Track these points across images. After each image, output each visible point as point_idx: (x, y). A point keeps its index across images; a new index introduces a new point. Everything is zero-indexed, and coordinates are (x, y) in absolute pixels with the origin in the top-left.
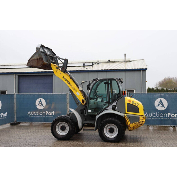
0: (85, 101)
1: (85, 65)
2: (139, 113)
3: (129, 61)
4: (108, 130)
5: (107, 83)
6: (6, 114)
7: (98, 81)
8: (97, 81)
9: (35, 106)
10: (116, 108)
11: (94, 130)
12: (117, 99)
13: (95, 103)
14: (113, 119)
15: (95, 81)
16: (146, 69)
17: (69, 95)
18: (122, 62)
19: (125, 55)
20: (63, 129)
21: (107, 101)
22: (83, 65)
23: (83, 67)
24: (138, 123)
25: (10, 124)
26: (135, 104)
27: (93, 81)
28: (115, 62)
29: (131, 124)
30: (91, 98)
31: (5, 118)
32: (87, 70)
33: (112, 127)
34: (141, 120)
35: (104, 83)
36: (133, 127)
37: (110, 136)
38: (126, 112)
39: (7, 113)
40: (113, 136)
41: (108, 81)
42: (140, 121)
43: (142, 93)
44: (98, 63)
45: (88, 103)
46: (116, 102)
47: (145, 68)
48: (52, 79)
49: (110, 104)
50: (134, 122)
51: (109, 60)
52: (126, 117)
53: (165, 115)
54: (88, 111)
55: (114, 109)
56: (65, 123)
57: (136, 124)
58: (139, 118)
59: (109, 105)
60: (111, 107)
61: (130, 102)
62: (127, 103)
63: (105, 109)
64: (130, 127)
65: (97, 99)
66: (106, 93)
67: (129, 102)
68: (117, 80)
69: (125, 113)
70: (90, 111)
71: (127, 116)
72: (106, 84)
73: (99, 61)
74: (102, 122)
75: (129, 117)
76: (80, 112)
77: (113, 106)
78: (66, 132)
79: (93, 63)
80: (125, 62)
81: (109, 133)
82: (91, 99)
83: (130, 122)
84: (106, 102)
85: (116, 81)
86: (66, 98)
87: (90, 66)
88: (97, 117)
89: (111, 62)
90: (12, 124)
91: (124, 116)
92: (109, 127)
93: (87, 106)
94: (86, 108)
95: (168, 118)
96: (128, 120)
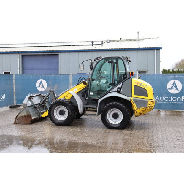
0: (86, 83)
1: (94, 44)
2: (147, 96)
3: (143, 39)
4: (111, 115)
5: (112, 62)
6: (3, 96)
7: (102, 60)
8: (100, 59)
9: (36, 88)
10: (122, 90)
11: (96, 115)
12: (122, 81)
13: (98, 85)
14: (118, 103)
15: (98, 60)
16: (161, 48)
17: (72, 76)
18: (135, 40)
19: (138, 32)
20: (62, 113)
21: (112, 83)
22: (91, 44)
23: (91, 46)
24: (146, 108)
25: (9, 107)
26: (143, 87)
27: (96, 60)
28: (127, 40)
29: (137, 109)
30: (93, 79)
31: (3, 100)
32: (96, 49)
33: (116, 112)
34: (150, 104)
35: (108, 62)
36: (140, 112)
37: (114, 122)
38: (133, 95)
39: (5, 95)
40: (117, 122)
41: (112, 60)
42: (149, 106)
43: (155, 74)
44: (108, 41)
45: (89, 85)
46: (122, 84)
47: (159, 47)
48: (58, 59)
49: (115, 86)
50: (141, 107)
51: (121, 39)
52: (133, 101)
53: (179, 99)
54: (89, 93)
55: (119, 92)
56: (64, 107)
57: (143, 109)
58: (147, 102)
59: (113, 87)
60: (115, 89)
61: (138, 84)
62: (134, 85)
63: (109, 92)
64: (137, 113)
65: (100, 80)
66: (110, 73)
67: (136, 84)
68: (124, 58)
69: (132, 97)
70: (91, 93)
71: (133, 99)
72: (111, 64)
73: (110, 40)
74: (105, 107)
75: (136, 101)
76: (81, 95)
77: (118, 88)
78: (65, 117)
79: (102, 41)
80: (138, 40)
81: (112, 119)
82: (93, 81)
83: (137, 107)
84: (110, 84)
85: (122, 60)
86: (68, 80)
87: (99, 45)
88: (100, 101)
89: (123, 41)
90: (11, 107)
91: (129, 100)
92: (113, 112)
93: (88, 89)
94: (88, 90)
95: (182, 102)
96: (135, 104)
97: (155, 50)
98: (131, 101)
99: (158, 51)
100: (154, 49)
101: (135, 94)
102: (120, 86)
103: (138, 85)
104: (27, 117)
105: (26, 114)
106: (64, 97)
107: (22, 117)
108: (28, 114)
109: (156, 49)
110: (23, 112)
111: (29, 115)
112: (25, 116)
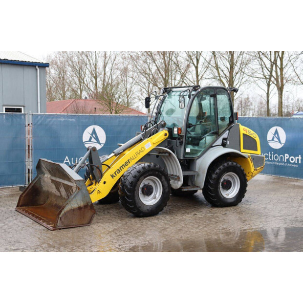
10: (228, 143)
38: (242, 150)
49: (219, 136)
59: (217, 138)
77: (224, 139)
97: (37, 67)
98: (249, 159)
99: (42, 70)
100: (35, 66)
101: (244, 148)
102: (225, 135)
103: (247, 134)
104: (83, 209)
105: (82, 204)
106: (128, 161)
107: (73, 210)
108: (87, 203)
109: (39, 67)
110: (74, 199)
111: (89, 204)
112: (80, 208)
